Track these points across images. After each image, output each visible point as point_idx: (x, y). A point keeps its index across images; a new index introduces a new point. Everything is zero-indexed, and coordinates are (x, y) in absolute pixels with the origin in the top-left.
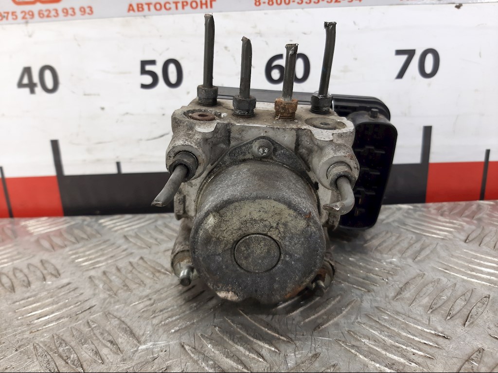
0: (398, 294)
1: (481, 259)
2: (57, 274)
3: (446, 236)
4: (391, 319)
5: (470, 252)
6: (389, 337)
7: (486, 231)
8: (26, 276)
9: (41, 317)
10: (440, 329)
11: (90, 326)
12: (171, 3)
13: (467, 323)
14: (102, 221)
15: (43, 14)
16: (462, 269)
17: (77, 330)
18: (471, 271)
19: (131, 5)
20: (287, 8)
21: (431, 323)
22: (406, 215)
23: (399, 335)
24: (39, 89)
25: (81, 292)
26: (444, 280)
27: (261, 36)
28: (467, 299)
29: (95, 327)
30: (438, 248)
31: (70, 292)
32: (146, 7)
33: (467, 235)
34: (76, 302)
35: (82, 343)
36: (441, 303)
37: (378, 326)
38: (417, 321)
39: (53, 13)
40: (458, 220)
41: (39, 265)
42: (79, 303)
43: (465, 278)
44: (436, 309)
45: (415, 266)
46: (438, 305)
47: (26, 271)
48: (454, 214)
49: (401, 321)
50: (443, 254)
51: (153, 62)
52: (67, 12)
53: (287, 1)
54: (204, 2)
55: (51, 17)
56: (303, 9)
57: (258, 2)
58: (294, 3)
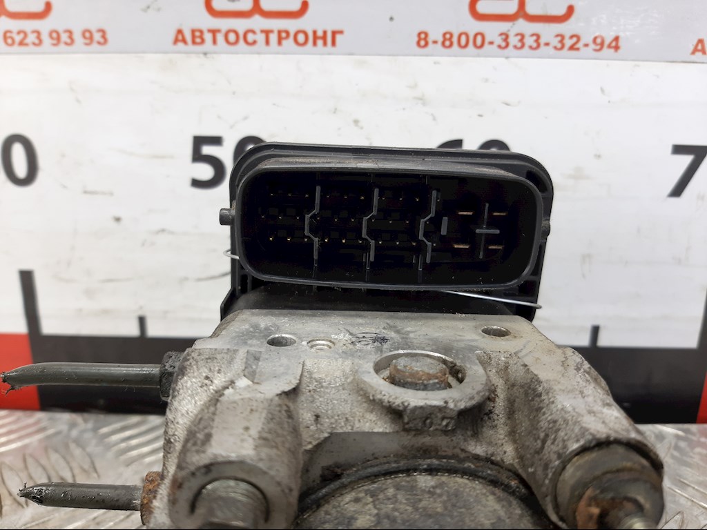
12: (258, 31)
14: (105, 430)
15: (13, 39)
19: (180, 32)
20: (478, 56)
22: (676, 454)
27: (424, 104)
32: (208, 37)
39: (32, 38)
51: (216, 141)
52: (58, 38)
53: (479, 42)
54: (320, 33)
55: (27, 45)
56: (507, 58)
57: (423, 40)
58: (491, 46)
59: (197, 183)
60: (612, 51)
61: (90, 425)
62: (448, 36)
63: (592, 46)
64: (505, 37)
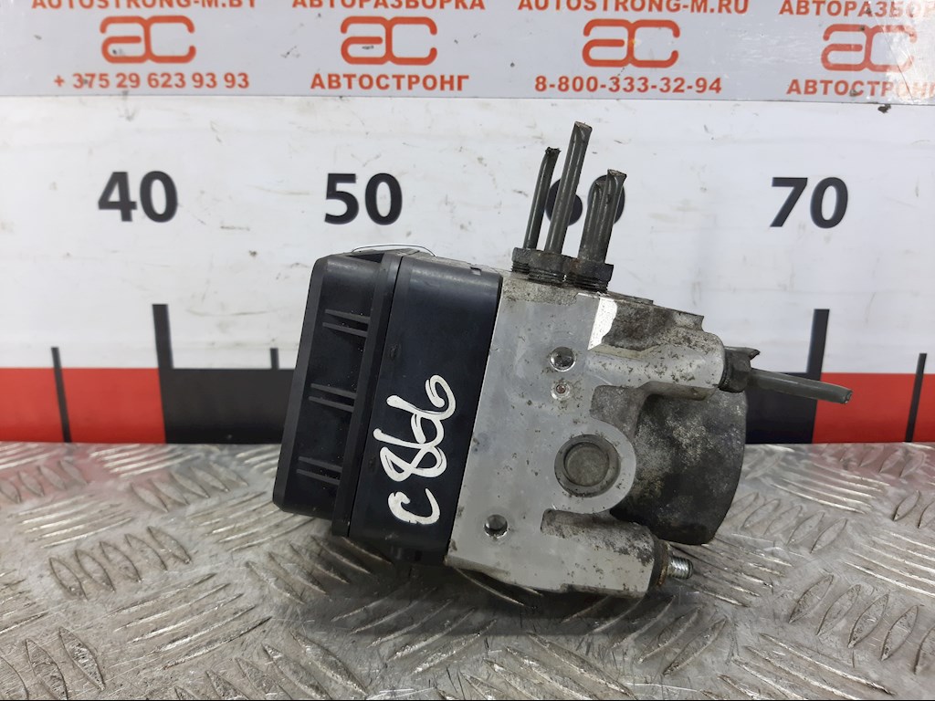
0: (794, 612)
1: (924, 551)
2: (186, 558)
3: (858, 507)
4: (789, 656)
5: (903, 538)
6: (792, 687)
7: (926, 501)
8: (127, 558)
9: (177, 639)
10: (874, 676)
11: (270, 658)
12: (390, 77)
13: (919, 668)
14: (242, 455)
15: (157, 81)
16: (894, 570)
17: (248, 664)
18: (911, 573)
19: (317, 76)
20: (592, 98)
21: (857, 665)
22: (784, 464)
23: (808, 684)
24: (138, 213)
25: (238, 592)
26: (868, 588)
27: (543, 142)
28: (912, 622)
29: (280, 659)
30: (849, 529)
31: (217, 592)
32: (344, 81)
33: (894, 507)
34: (233, 611)
35: (264, 690)
36: (866, 629)
37: (770, 668)
38: (835, 662)
39: (175, 80)
40: (876, 479)
41: (147, 537)
42: (240, 613)
43: (902, 585)
44: (861, 640)
45: (815, 562)
46: (864, 634)
47: (124, 548)
48: (866, 466)
49: (806, 660)
50: (859, 540)
52: (201, 81)
53: (592, 86)
54: (447, 78)
55: (170, 86)
56: (618, 99)
57: (541, 84)
58: (603, 89)
59: (331, 219)
60: (714, 91)
61: (226, 452)
62: (564, 80)
63: (695, 88)
64: (616, 80)
